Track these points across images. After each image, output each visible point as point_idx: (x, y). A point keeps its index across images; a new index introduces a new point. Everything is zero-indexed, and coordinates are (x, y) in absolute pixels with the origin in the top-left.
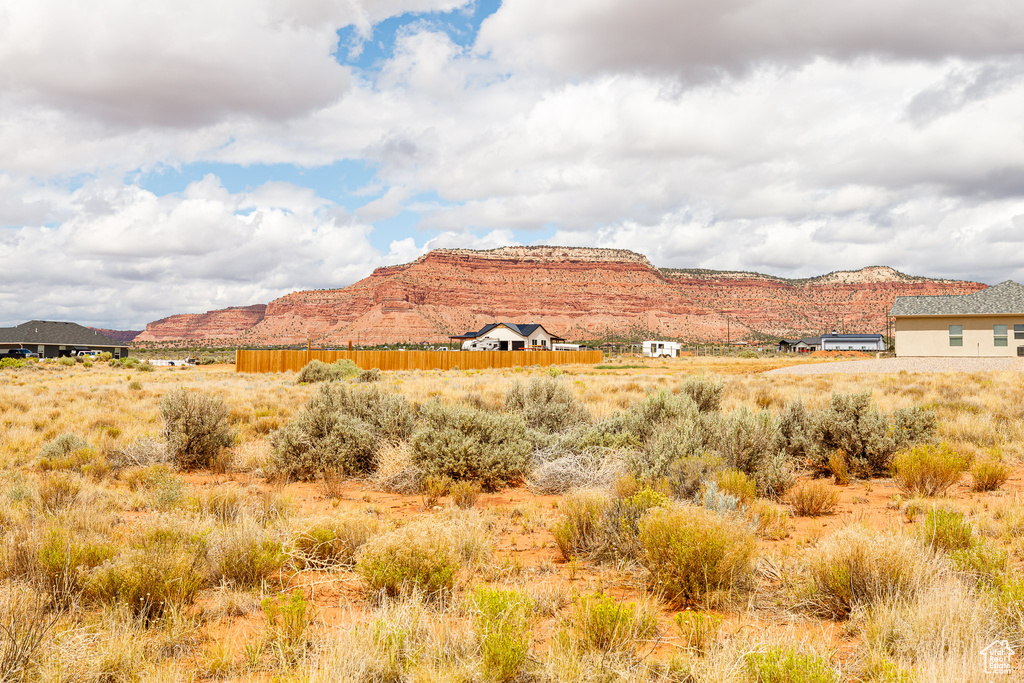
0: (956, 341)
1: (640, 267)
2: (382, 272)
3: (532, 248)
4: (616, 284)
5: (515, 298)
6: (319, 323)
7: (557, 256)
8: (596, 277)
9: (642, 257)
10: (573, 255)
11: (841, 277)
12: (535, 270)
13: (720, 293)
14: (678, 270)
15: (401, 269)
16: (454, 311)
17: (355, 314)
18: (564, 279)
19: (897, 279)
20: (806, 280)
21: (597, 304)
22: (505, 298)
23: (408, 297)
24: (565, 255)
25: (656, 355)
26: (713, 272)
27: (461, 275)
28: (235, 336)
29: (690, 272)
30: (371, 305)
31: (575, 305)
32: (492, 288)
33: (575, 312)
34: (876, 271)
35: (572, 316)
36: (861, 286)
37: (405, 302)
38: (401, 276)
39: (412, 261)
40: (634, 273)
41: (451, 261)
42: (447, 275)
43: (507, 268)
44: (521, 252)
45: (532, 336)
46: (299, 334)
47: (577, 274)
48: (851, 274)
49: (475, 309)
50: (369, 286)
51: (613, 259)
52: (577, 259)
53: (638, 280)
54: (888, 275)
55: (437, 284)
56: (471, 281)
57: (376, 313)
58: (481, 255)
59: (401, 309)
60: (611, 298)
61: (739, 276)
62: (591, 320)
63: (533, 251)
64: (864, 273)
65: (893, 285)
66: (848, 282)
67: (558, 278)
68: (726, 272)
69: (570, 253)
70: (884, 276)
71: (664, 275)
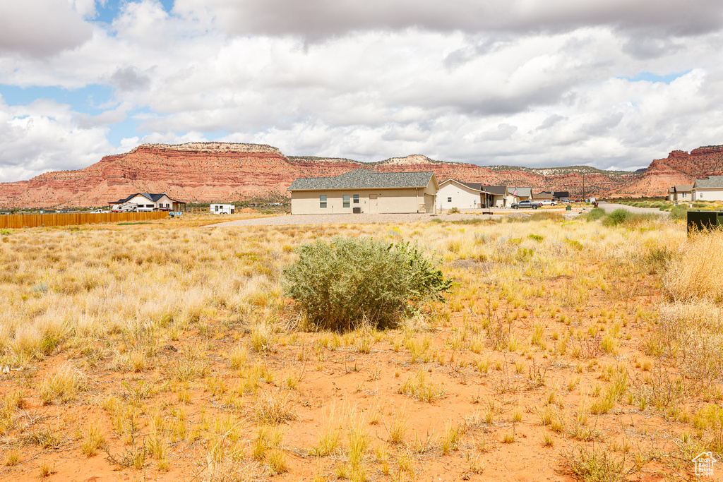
0: (323, 205)
1: (276, 155)
2: (107, 159)
3: (207, 143)
4: (260, 167)
5: (196, 175)
6: (66, 193)
7: (223, 148)
8: (247, 162)
9: (276, 149)
10: (233, 148)
11: (396, 161)
12: (209, 158)
13: (324, 171)
14: (298, 157)
15: (120, 157)
16: (156, 184)
17: (89, 186)
18: (228, 163)
19: (427, 162)
20: (375, 163)
21: (248, 179)
22: (189, 175)
23: (125, 176)
24: (228, 148)
25: (218, 213)
26: (320, 158)
27: (160, 161)
28: (6, 202)
29: (306, 158)
30: (101, 181)
31: (234, 179)
32: (181, 169)
33: (234, 184)
34: (415, 157)
35: (232, 186)
36: (407, 166)
37: (123, 178)
38: (120, 161)
39: (128, 151)
40: (271, 159)
41: (153, 152)
42: (151, 161)
43: (190, 156)
44: (199, 146)
45: (159, 201)
46: (51, 200)
47: (236, 160)
48: (401, 159)
49: (171, 182)
50: (99, 168)
51: (258, 151)
52: (235, 150)
53: (273, 163)
54: (422, 160)
55: (145, 166)
56: (167, 165)
57: (104, 185)
58: (173, 148)
59: (120, 183)
60: (257, 175)
61: (335, 161)
62: (245, 188)
63: (207, 145)
64: (409, 159)
65: (425, 166)
66: (400, 164)
67: (223, 162)
68: (328, 158)
69: (231, 146)
70: (420, 160)
71: (290, 160)
